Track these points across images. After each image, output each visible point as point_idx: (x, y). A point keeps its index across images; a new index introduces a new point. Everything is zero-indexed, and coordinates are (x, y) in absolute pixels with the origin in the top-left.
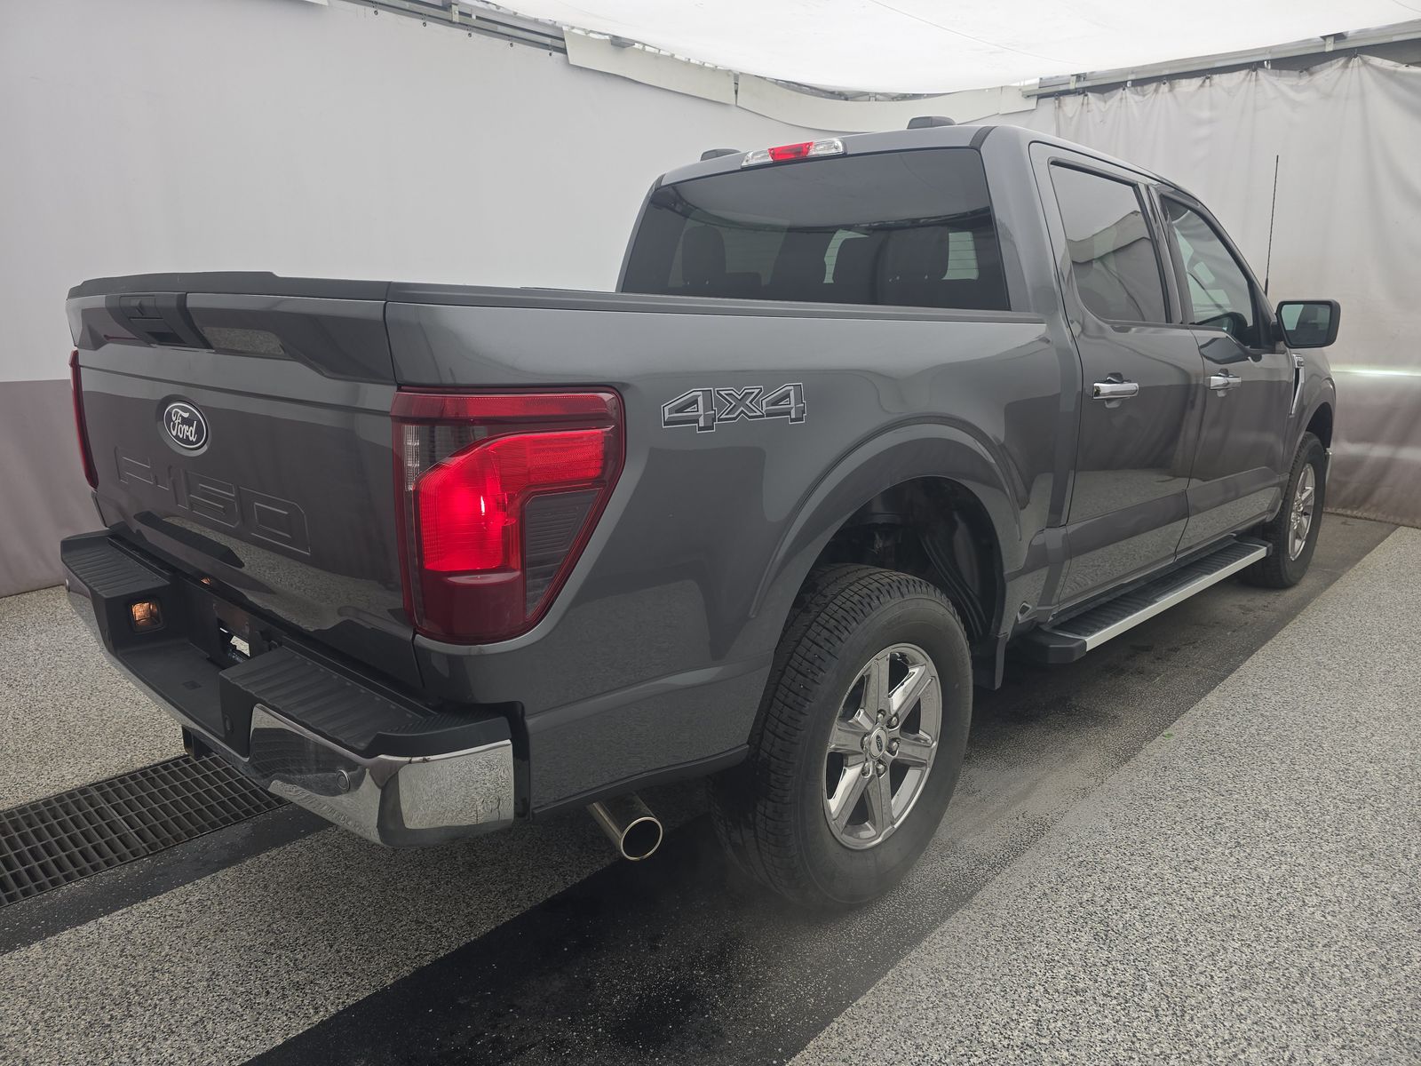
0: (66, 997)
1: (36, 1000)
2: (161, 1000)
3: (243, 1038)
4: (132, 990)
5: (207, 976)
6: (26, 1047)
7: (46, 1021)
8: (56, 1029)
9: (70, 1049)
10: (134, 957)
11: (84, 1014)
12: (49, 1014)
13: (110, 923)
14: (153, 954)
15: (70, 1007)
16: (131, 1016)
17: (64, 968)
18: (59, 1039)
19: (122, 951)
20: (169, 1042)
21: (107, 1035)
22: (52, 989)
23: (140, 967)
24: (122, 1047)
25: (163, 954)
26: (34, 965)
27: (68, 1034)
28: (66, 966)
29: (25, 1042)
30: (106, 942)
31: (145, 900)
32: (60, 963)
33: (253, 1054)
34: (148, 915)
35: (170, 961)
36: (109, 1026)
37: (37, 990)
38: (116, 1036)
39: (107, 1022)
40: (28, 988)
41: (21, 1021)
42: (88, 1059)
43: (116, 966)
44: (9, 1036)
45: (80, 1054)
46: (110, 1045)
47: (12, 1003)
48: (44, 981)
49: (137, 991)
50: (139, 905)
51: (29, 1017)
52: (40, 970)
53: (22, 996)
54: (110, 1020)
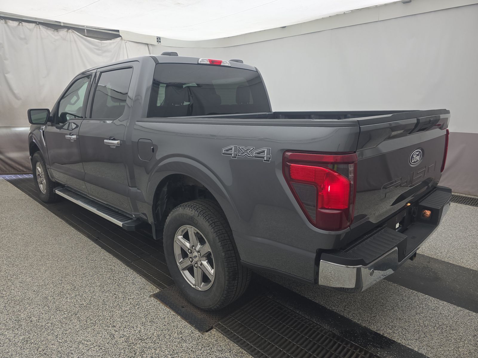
0: (450, 341)
1: (457, 347)
2: (433, 320)
3: (431, 301)
4: (435, 327)
5: (419, 315)
6: (471, 339)
7: (461, 340)
8: (460, 336)
9: (462, 330)
10: (425, 333)
11: (451, 333)
12: (458, 341)
13: (416, 347)
14: (420, 330)
15: (452, 338)
16: (443, 323)
17: (442, 347)
18: (462, 334)
19: (424, 337)
20: (444, 313)
21: (452, 325)
22: (451, 345)
23: (427, 330)
24: (453, 320)
25: (418, 327)
26: (448, 356)
27: (459, 333)
28: (441, 347)
29: (470, 340)
30: (424, 343)
31: (400, 343)
32: (441, 350)
33: (434, 299)
34: (406, 339)
35: (420, 325)
36: (450, 326)
37: (454, 349)
38: (451, 323)
39: (449, 327)
40: (456, 351)
41: (466, 345)
42: (461, 325)
43: (431, 335)
44: (472, 345)
45: (462, 327)
46: (454, 323)
47: (463, 352)
48: (450, 349)
49: (435, 326)
50: (403, 344)
51: (463, 344)
52: (448, 353)
53: (459, 351)
54: (448, 327)
